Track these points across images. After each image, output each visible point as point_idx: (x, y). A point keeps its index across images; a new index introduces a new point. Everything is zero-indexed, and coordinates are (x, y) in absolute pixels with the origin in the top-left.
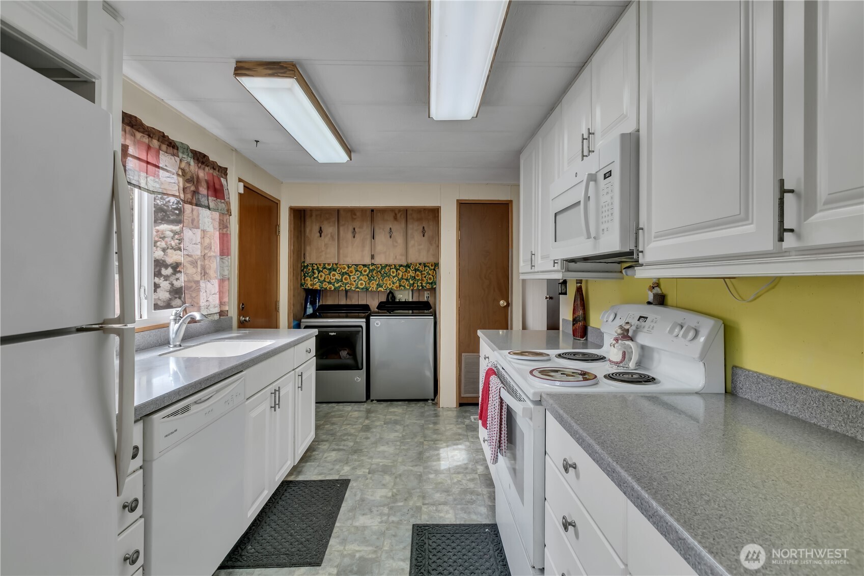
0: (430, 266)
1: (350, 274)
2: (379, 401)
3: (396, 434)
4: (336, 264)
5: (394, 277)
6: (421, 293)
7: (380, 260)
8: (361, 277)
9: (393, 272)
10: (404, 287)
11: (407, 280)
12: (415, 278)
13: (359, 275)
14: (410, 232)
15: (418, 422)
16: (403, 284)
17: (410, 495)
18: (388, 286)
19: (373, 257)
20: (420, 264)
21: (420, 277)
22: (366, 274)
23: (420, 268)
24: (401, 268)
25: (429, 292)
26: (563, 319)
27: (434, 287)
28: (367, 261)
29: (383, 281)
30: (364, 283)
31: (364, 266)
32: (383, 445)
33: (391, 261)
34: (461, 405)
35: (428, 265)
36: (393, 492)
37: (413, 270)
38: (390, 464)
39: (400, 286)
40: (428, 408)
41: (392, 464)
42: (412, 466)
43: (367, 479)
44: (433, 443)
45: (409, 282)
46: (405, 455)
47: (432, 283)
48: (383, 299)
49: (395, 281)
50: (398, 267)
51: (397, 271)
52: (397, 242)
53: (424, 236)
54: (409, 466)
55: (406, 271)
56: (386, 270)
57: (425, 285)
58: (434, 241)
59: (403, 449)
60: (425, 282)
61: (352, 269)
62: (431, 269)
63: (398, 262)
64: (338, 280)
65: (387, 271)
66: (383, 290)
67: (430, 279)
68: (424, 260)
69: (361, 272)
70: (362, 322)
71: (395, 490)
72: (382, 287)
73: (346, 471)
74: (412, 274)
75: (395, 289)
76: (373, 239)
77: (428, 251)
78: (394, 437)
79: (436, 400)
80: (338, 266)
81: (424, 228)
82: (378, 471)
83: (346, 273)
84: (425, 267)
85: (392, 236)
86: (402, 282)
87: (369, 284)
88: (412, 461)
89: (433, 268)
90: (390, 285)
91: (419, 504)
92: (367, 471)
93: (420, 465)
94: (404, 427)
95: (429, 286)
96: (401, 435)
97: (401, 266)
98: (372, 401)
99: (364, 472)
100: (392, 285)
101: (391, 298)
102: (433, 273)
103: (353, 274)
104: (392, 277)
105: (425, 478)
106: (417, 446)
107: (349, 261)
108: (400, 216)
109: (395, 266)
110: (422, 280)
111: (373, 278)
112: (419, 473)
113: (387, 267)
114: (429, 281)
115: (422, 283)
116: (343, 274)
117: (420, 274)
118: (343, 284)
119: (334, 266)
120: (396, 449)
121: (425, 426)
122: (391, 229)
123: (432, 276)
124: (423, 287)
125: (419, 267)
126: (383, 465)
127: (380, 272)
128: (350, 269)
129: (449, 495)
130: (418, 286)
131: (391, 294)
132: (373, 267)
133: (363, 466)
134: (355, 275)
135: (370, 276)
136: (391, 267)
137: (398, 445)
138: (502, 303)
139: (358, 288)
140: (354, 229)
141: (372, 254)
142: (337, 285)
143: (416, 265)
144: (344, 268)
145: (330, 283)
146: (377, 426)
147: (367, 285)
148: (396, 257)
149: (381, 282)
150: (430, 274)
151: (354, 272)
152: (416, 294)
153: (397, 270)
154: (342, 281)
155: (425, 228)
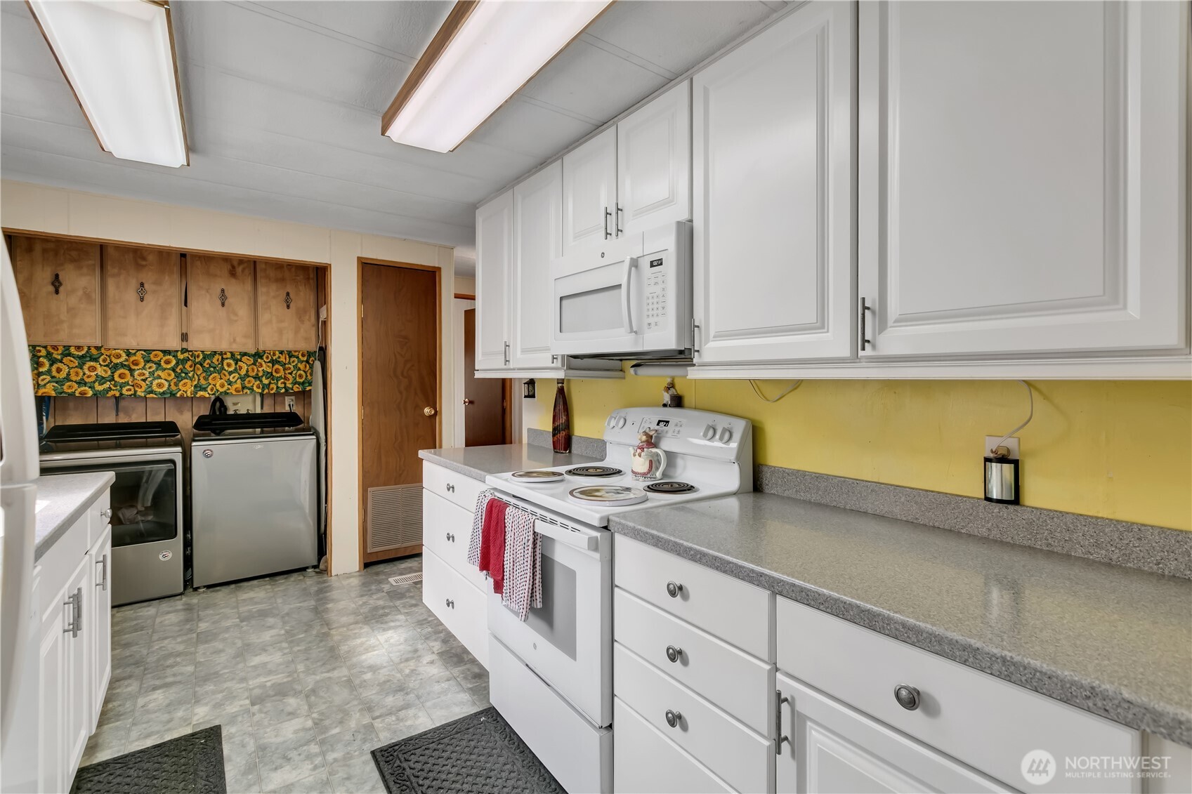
0: (300, 357)
1: (133, 367)
2: (209, 587)
3: (273, 632)
4: (98, 348)
5: (230, 373)
6: (279, 399)
7: (201, 343)
8: (160, 373)
9: (229, 365)
10: (251, 389)
11: (257, 378)
12: (272, 375)
13: (154, 368)
14: (261, 299)
15: (305, 604)
16: (247, 385)
17: (347, 714)
18: (218, 387)
19: (184, 337)
20: (281, 352)
21: (282, 373)
22: (169, 366)
23: (282, 359)
24: (244, 359)
25: (293, 398)
26: (529, 430)
27: (308, 389)
28: (174, 343)
29: (206, 379)
30: (166, 384)
31: (165, 352)
32: (256, 655)
33: (224, 346)
34: (367, 565)
35: (296, 354)
36: (313, 719)
37: (269, 362)
38: (285, 680)
39: (243, 388)
40: (310, 581)
41: (290, 679)
42: (328, 672)
43: (254, 714)
44: (345, 629)
45: (261, 381)
46: (307, 660)
47: (303, 383)
48: (204, 410)
49: (234, 380)
50: (239, 357)
51: (236, 364)
52: (236, 315)
53: (288, 307)
54: (322, 673)
55: (254, 364)
56: (215, 360)
57: (290, 386)
58: (307, 317)
59: (299, 651)
60: (291, 381)
61: (138, 357)
62: (303, 361)
63: (237, 348)
64: (103, 378)
65: (217, 363)
66: (207, 396)
67: (300, 376)
68: (288, 343)
69: (158, 364)
70: (175, 453)
71: (315, 715)
72: (205, 389)
73: (202, 714)
74: (266, 367)
75: (234, 393)
76: (186, 305)
77: (297, 332)
78: (272, 637)
79: (322, 567)
80: (103, 351)
81: (288, 294)
82: (269, 696)
83: (123, 365)
84: (290, 357)
85: (226, 304)
86: (246, 382)
87: (176, 385)
88: (324, 664)
89: (305, 359)
90: (222, 386)
91: (366, 720)
92: (247, 702)
93: (341, 667)
94: (283, 617)
95: (297, 388)
96: (283, 632)
97: (245, 354)
98: (196, 589)
99: (241, 706)
100: (227, 386)
101: (220, 409)
102: (306, 366)
103: (140, 366)
104: (227, 374)
105: (357, 682)
106: (321, 641)
107: (131, 343)
108: (243, 271)
109: (232, 354)
110: (286, 378)
111: (186, 374)
112: (345, 679)
113: (217, 357)
114: (298, 379)
115: (285, 384)
116: (115, 367)
117: (281, 368)
118: (115, 386)
119: (94, 351)
120: (285, 654)
121: (320, 609)
122: (223, 291)
123: (304, 371)
124: (286, 390)
125: (279, 357)
126: (273, 685)
127: (201, 365)
128: (133, 358)
129: (407, 694)
130: (278, 387)
131: (219, 404)
132: (186, 355)
133: (235, 697)
134: (144, 368)
135: (178, 370)
136: (224, 356)
137: (286, 648)
138: (427, 411)
139: (152, 392)
140: (142, 285)
141: (184, 332)
142: (99, 388)
143: (274, 354)
144: (119, 356)
145: (81, 383)
146: (227, 629)
147: (173, 387)
148: (234, 340)
149: (203, 382)
150: (299, 369)
151: (143, 364)
152: (268, 402)
153: (237, 361)
154: (113, 379)
155: (291, 295)
